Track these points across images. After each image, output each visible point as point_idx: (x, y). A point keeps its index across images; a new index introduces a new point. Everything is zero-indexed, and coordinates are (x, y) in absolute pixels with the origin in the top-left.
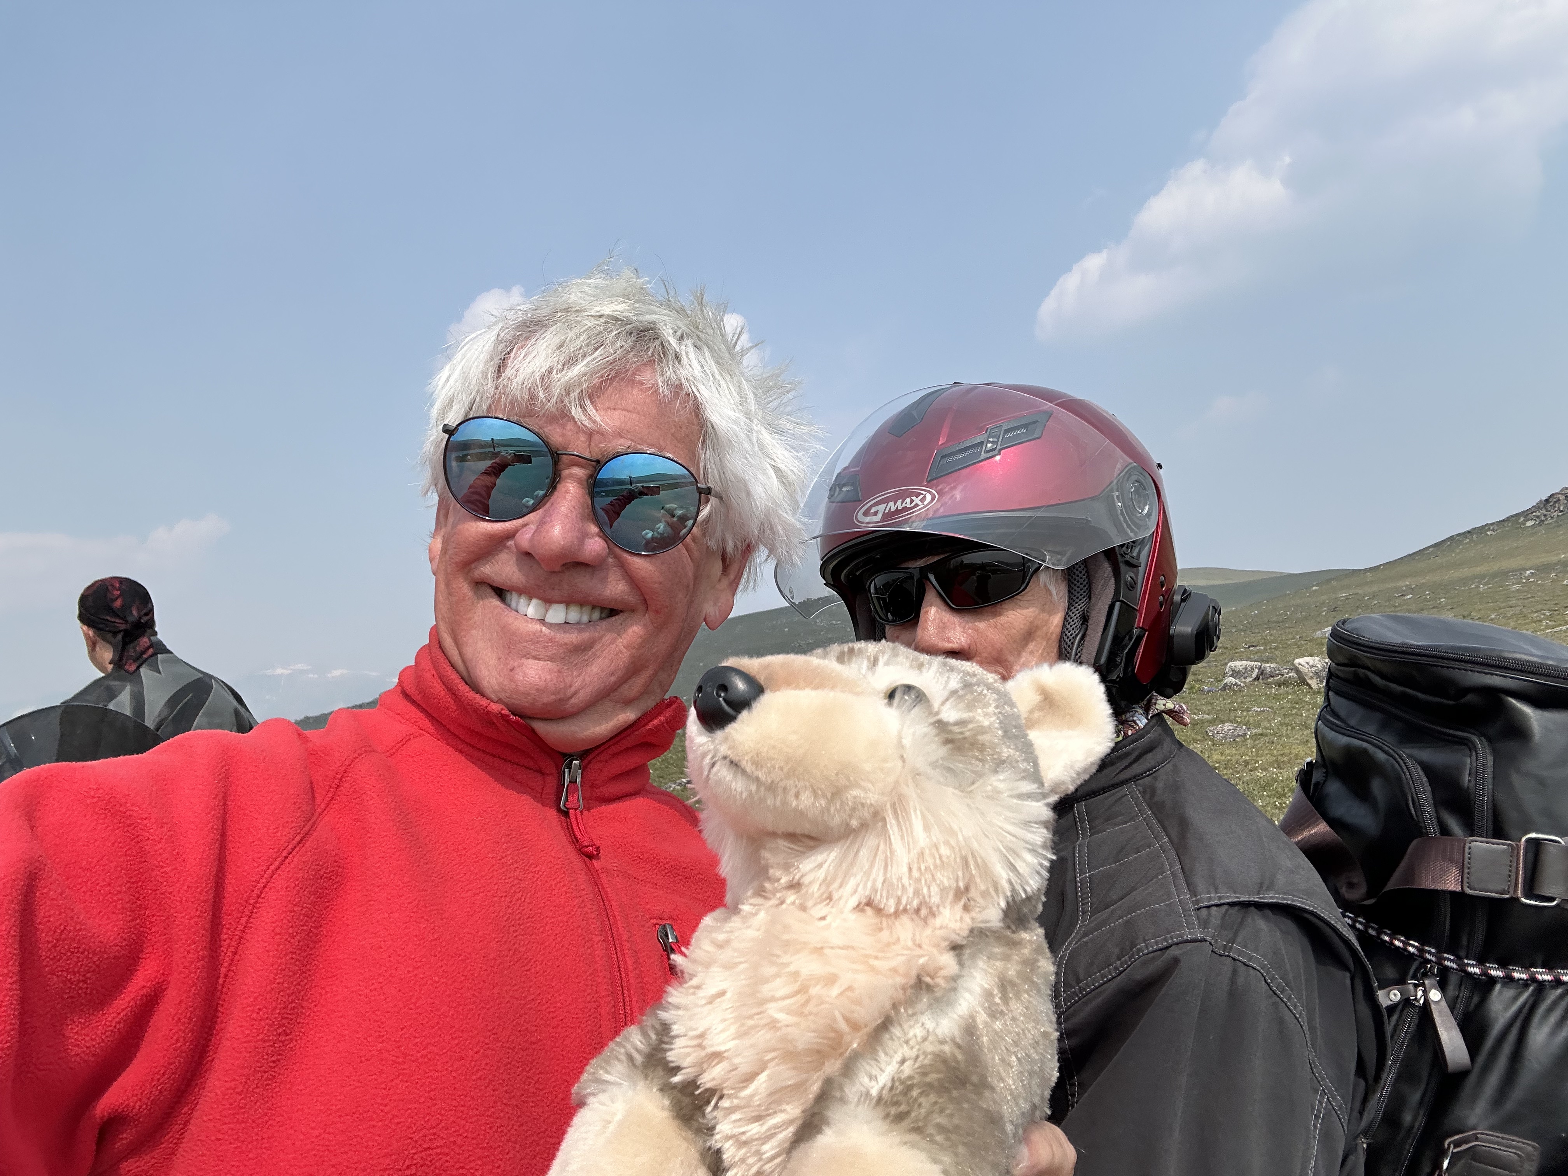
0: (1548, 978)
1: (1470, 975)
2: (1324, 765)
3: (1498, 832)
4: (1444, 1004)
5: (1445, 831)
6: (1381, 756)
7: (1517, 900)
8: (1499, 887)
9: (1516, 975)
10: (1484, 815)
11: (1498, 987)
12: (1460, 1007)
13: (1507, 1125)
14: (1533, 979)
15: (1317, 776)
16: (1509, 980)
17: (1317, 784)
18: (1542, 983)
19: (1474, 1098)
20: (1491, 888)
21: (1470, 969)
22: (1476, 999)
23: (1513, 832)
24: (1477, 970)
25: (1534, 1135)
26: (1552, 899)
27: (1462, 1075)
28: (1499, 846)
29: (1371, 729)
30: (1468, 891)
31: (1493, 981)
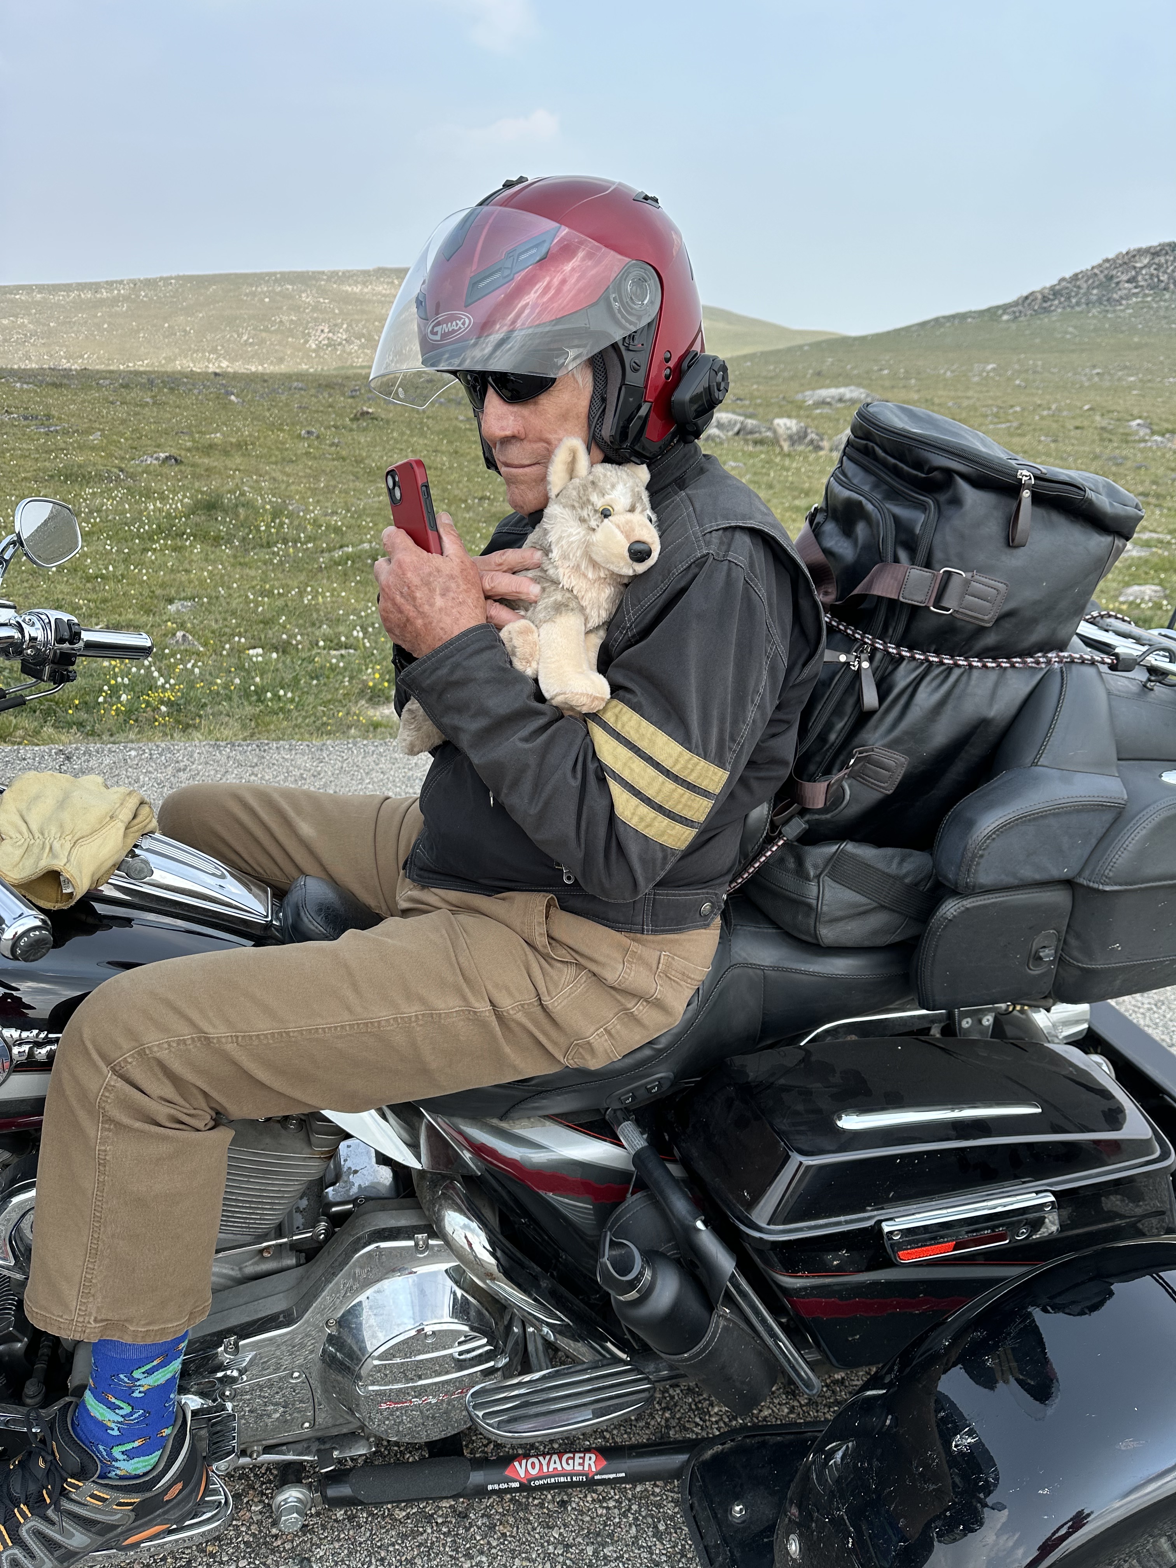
0: (936, 659)
1: (889, 653)
2: (826, 511)
3: (928, 565)
4: (870, 671)
5: (896, 560)
6: (869, 507)
7: (927, 608)
8: (920, 599)
9: (917, 656)
10: (922, 554)
11: (905, 663)
12: (879, 674)
13: (892, 745)
14: (927, 660)
15: (819, 518)
16: (913, 658)
17: (818, 523)
18: (931, 663)
19: (876, 727)
20: (915, 598)
21: (890, 650)
22: (890, 668)
23: (937, 566)
24: (895, 651)
25: (906, 752)
26: (948, 610)
27: (872, 713)
28: (926, 574)
29: (866, 488)
30: (901, 599)
31: (902, 658)
